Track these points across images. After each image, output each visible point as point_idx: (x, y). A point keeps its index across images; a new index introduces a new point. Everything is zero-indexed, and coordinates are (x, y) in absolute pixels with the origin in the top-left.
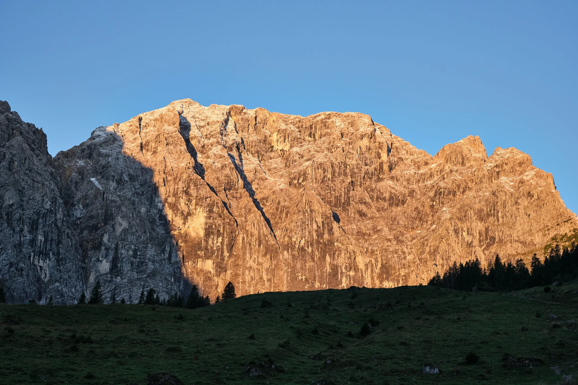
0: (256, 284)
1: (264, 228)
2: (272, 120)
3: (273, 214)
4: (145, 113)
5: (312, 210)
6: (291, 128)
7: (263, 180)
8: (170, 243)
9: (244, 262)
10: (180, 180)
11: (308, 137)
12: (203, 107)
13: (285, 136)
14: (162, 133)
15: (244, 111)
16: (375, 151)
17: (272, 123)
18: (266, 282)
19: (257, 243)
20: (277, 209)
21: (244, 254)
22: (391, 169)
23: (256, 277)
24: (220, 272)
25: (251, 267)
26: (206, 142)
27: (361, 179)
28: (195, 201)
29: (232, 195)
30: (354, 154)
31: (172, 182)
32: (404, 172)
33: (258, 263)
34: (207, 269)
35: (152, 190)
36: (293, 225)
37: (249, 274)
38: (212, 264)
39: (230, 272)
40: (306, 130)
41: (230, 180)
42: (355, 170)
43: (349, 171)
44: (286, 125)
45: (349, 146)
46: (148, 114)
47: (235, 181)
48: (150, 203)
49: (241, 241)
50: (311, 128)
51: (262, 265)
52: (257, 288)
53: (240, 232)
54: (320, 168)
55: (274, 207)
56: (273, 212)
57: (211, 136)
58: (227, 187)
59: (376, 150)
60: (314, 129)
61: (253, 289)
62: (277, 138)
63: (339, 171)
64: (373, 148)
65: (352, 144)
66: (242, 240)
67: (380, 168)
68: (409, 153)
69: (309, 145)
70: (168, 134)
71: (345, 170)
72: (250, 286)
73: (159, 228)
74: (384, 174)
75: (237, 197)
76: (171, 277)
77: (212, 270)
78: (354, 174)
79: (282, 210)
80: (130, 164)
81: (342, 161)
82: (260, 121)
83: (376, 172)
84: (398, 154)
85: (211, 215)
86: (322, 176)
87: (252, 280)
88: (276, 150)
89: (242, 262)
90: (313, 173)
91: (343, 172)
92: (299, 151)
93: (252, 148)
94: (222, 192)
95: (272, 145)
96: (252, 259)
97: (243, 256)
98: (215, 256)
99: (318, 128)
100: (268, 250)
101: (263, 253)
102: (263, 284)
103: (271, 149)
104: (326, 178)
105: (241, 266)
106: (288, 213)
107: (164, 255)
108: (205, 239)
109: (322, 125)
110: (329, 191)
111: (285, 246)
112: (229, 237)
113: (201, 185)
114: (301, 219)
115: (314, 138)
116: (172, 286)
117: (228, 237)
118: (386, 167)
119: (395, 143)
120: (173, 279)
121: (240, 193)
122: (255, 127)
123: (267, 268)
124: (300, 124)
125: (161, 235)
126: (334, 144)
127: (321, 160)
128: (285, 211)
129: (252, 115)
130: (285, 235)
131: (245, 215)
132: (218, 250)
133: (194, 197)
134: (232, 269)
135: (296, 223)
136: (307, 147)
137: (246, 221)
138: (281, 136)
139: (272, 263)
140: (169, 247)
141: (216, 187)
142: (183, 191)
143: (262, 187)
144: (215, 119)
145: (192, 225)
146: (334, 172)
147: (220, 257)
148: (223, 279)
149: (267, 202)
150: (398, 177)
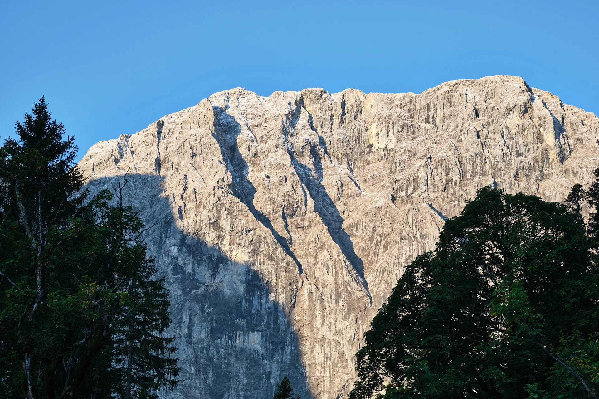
0: (334, 367)
1: (345, 272)
2: (369, 105)
3: (364, 249)
4: (169, 115)
5: (424, 235)
6: (396, 113)
7: (354, 198)
8: (190, 310)
9: (312, 331)
10: (204, 208)
11: (424, 123)
12: (262, 97)
13: (388, 126)
14: (188, 140)
15: (325, 96)
16: (532, 131)
17: (369, 109)
18: (349, 361)
19: (333, 297)
20: (371, 240)
21: (313, 316)
22: (563, 159)
23: (333, 355)
24: (273, 350)
25: (324, 339)
26: (260, 147)
27: (510, 178)
28: (228, 237)
29: (296, 224)
30: (496, 140)
31: (192, 212)
32: (585, 160)
33: (336, 330)
34: (252, 348)
35: (161, 227)
36: (393, 262)
37: (321, 350)
38: (260, 338)
39: (290, 350)
40: (421, 114)
41: (291, 200)
42: (500, 165)
43: (489, 167)
44: (390, 109)
45: (488, 128)
46: (173, 116)
47: (300, 202)
48: (159, 248)
49: (306, 297)
50: (428, 109)
51: (342, 333)
52: (335, 373)
53: (305, 281)
54: (440, 167)
55: (366, 237)
56: (364, 245)
57: (269, 138)
58: (288, 212)
59: (535, 129)
60: (432, 110)
61: (328, 375)
62: (377, 130)
63: (473, 169)
64: (530, 126)
65: (493, 125)
66: (309, 295)
67: (543, 157)
68: (593, 129)
69: (426, 135)
70: (196, 140)
71: (482, 167)
72: (324, 371)
73: (173, 288)
74: (550, 166)
75: (303, 227)
76: (190, 366)
77: (260, 348)
78: (498, 171)
79: (379, 240)
80: (135, 191)
81: (477, 152)
82: (350, 109)
83: (536, 165)
84: (575, 133)
85: (255, 258)
86: (444, 179)
87: (327, 361)
88: (377, 150)
89: (309, 330)
90: (429, 176)
91: (479, 171)
92: (409, 147)
93: (338, 150)
94: (278, 220)
95: (370, 142)
96: (325, 324)
97: (311, 320)
98: (264, 325)
99: (440, 107)
100: (352, 307)
101: (344, 313)
102: (345, 366)
103: (368, 149)
104: (450, 182)
105: (308, 338)
106: (387, 244)
107: (180, 329)
108: (247, 298)
109: (445, 102)
110: (457, 203)
111: (381, 298)
112: (286, 292)
113: (239, 211)
114: (406, 251)
115: (433, 124)
116: (192, 380)
117: (284, 291)
118: (553, 156)
119: (568, 117)
120: (193, 369)
121: (309, 219)
122: (342, 119)
123: (351, 338)
124: (412, 106)
125: (176, 297)
126: (464, 127)
127: (441, 155)
128: (383, 242)
129: (337, 101)
130: (382, 280)
131: (315, 254)
132: (269, 315)
133: (227, 232)
134: (293, 344)
135: (398, 258)
136: (423, 138)
137: (316, 262)
138: (382, 126)
139: (358, 328)
140: (188, 317)
141: (269, 214)
142: (210, 223)
143: (351, 208)
144: (277, 112)
145: (227, 277)
146: (465, 172)
147: (272, 326)
148: (278, 362)
149: (357, 230)
150: (575, 170)
